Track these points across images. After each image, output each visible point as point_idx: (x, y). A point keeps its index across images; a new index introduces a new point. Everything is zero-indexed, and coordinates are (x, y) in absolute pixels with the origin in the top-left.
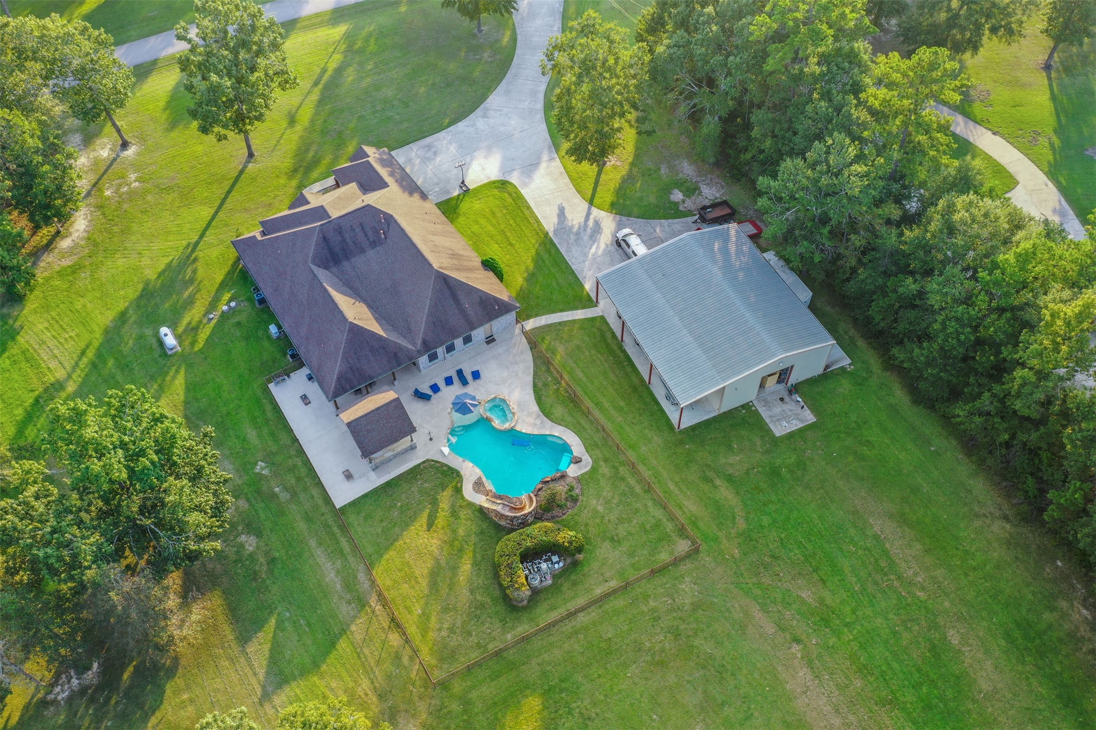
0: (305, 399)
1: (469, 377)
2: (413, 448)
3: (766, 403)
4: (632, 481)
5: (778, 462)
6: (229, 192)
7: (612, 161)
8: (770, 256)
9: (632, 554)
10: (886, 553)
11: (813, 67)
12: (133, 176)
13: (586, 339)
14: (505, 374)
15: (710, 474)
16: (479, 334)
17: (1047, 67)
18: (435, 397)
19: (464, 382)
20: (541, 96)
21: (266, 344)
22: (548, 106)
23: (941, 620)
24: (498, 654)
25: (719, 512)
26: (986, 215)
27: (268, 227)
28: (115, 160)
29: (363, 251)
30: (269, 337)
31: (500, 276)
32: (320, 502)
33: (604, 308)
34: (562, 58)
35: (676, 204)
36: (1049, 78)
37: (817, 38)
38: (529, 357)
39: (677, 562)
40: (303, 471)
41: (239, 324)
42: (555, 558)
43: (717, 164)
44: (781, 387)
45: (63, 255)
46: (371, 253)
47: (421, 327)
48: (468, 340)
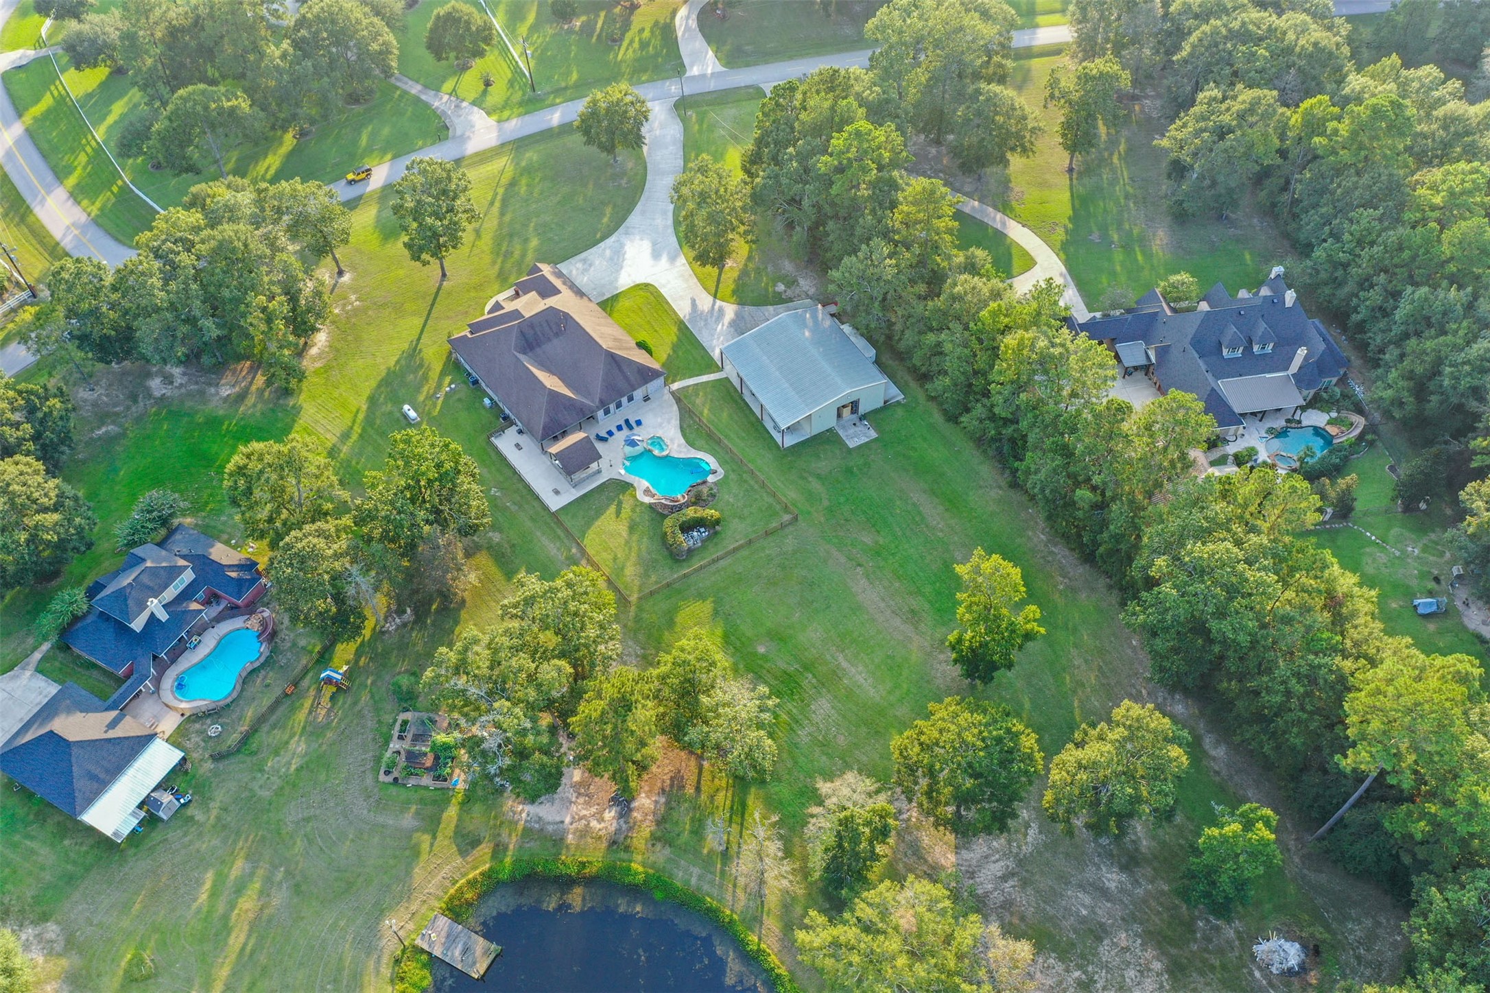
0: (518, 446)
1: (634, 425)
2: (599, 472)
3: (844, 427)
4: (752, 483)
5: (851, 464)
6: (433, 305)
7: (729, 263)
8: (846, 328)
9: (754, 525)
10: (919, 513)
11: (864, 192)
12: (353, 297)
13: (716, 393)
14: (659, 420)
15: (805, 475)
16: (638, 394)
17: (1070, 170)
18: (610, 439)
19: (630, 427)
20: (670, 215)
21: (483, 412)
22: (677, 223)
23: (951, 548)
24: (668, 585)
25: (811, 497)
26: (974, 288)
27: (474, 328)
28: (335, 285)
29: (549, 340)
30: (484, 407)
31: (650, 352)
32: (539, 509)
33: (729, 372)
34: (685, 191)
35: (780, 293)
36: (1071, 179)
37: (866, 170)
38: (675, 408)
39: (783, 526)
40: (525, 492)
41: (459, 400)
42: (702, 530)
43: (810, 261)
44: (854, 416)
45: (314, 359)
46: (555, 341)
47: (597, 390)
48: (631, 399)
